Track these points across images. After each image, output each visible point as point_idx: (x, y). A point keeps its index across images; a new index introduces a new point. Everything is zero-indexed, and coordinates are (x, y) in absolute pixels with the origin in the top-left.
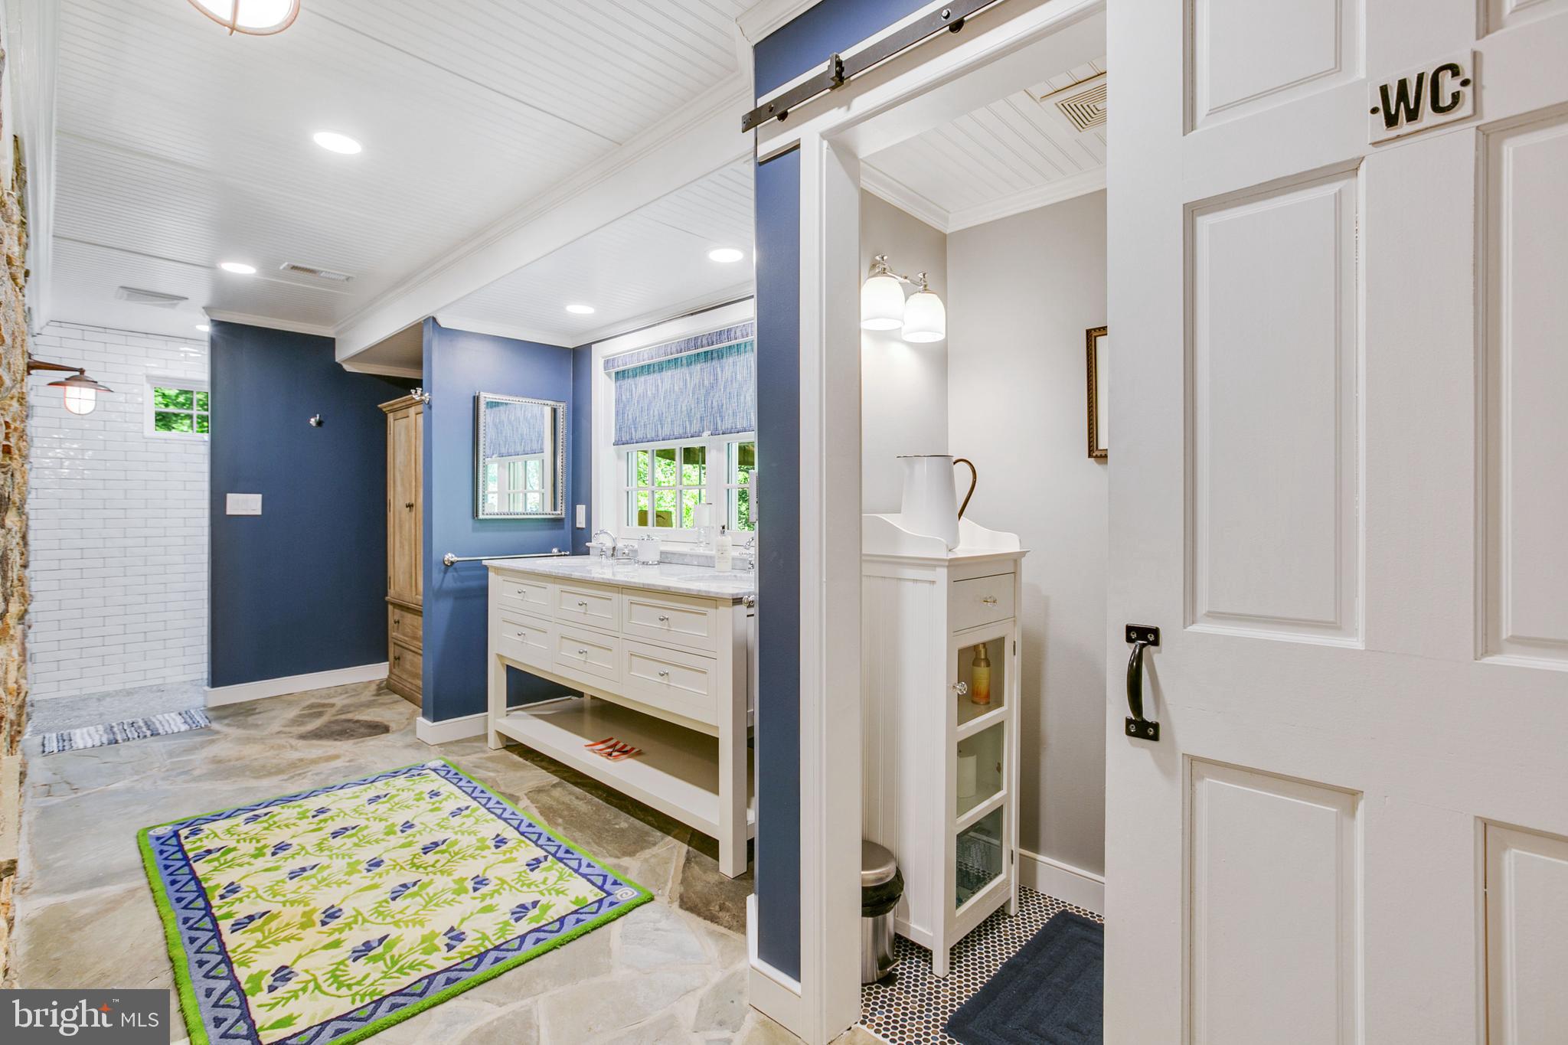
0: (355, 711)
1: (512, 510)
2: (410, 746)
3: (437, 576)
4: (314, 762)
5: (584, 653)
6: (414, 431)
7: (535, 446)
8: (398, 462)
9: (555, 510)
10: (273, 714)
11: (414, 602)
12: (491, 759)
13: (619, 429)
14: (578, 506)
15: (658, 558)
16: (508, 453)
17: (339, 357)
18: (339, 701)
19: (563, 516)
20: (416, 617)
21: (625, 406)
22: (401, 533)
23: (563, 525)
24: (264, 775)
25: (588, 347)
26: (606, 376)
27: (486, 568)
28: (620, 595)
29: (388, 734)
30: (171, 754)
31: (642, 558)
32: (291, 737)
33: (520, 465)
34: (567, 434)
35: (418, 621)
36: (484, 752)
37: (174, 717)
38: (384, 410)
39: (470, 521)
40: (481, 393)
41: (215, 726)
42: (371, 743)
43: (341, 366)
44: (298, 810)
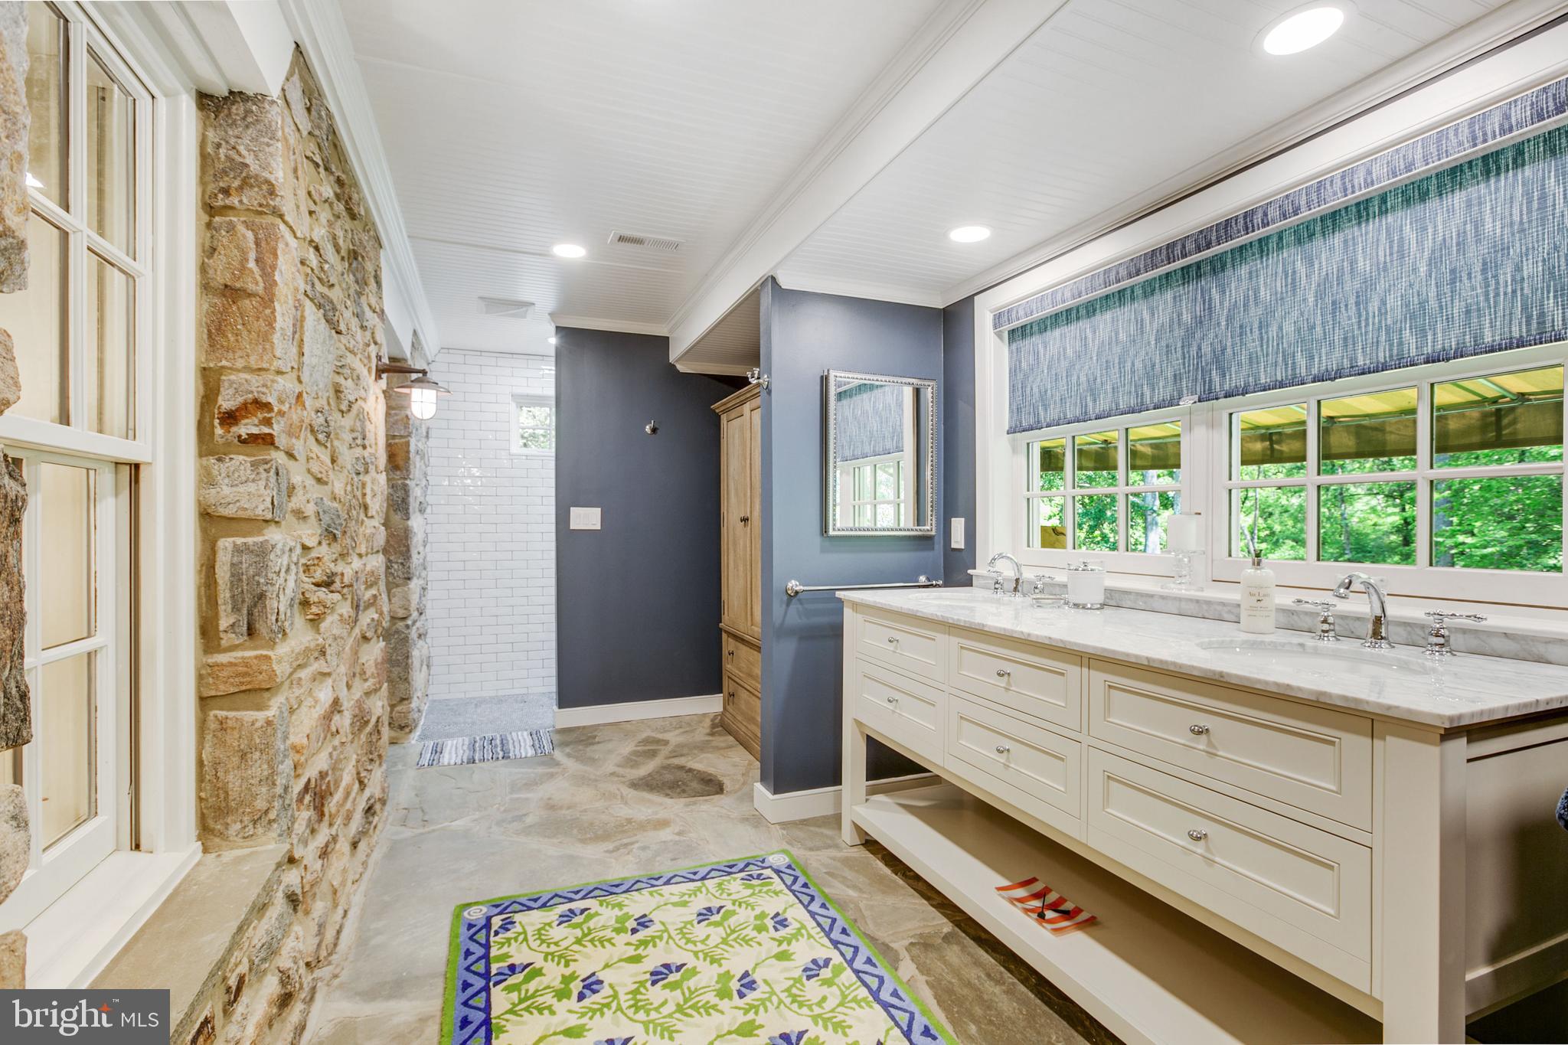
0: (688, 754)
1: (857, 525)
2: (747, 819)
3: (778, 609)
4: (643, 826)
5: (1006, 753)
6: (749, 431)
7: (889, 445)
8: (731, 469)
9: (918, 525)
10: (610, 746)
11: (750, 633)
12: (846, 861)
13: (1016, 410)
14: (953, 519)
15: (1100, 598)
16: (853, 455)
17: (673, 357)
18: (674, 738)
19: (933, 533)
20: (752, 651)
21: (1026, 376)
22: (735, 551)
23: (933, 544)
24: (590, 839)
25: (969, 301)
26: (996, 337)
27: (840, 601)
28: (1085, 670)
29: (722, 796)
30: (514, 788)
31: (1073, 598)
32: (624, 783)
33: (868, 471)
34: (938, 422)
35: (755, 656)
36: (837, 847)
37: (526, 737)
38: (717, 411)
39: (818, 539)
40: (831, 371)
41: (558, 754)
42: (704, 807)
43: (674, 366)
44: (617, 912)
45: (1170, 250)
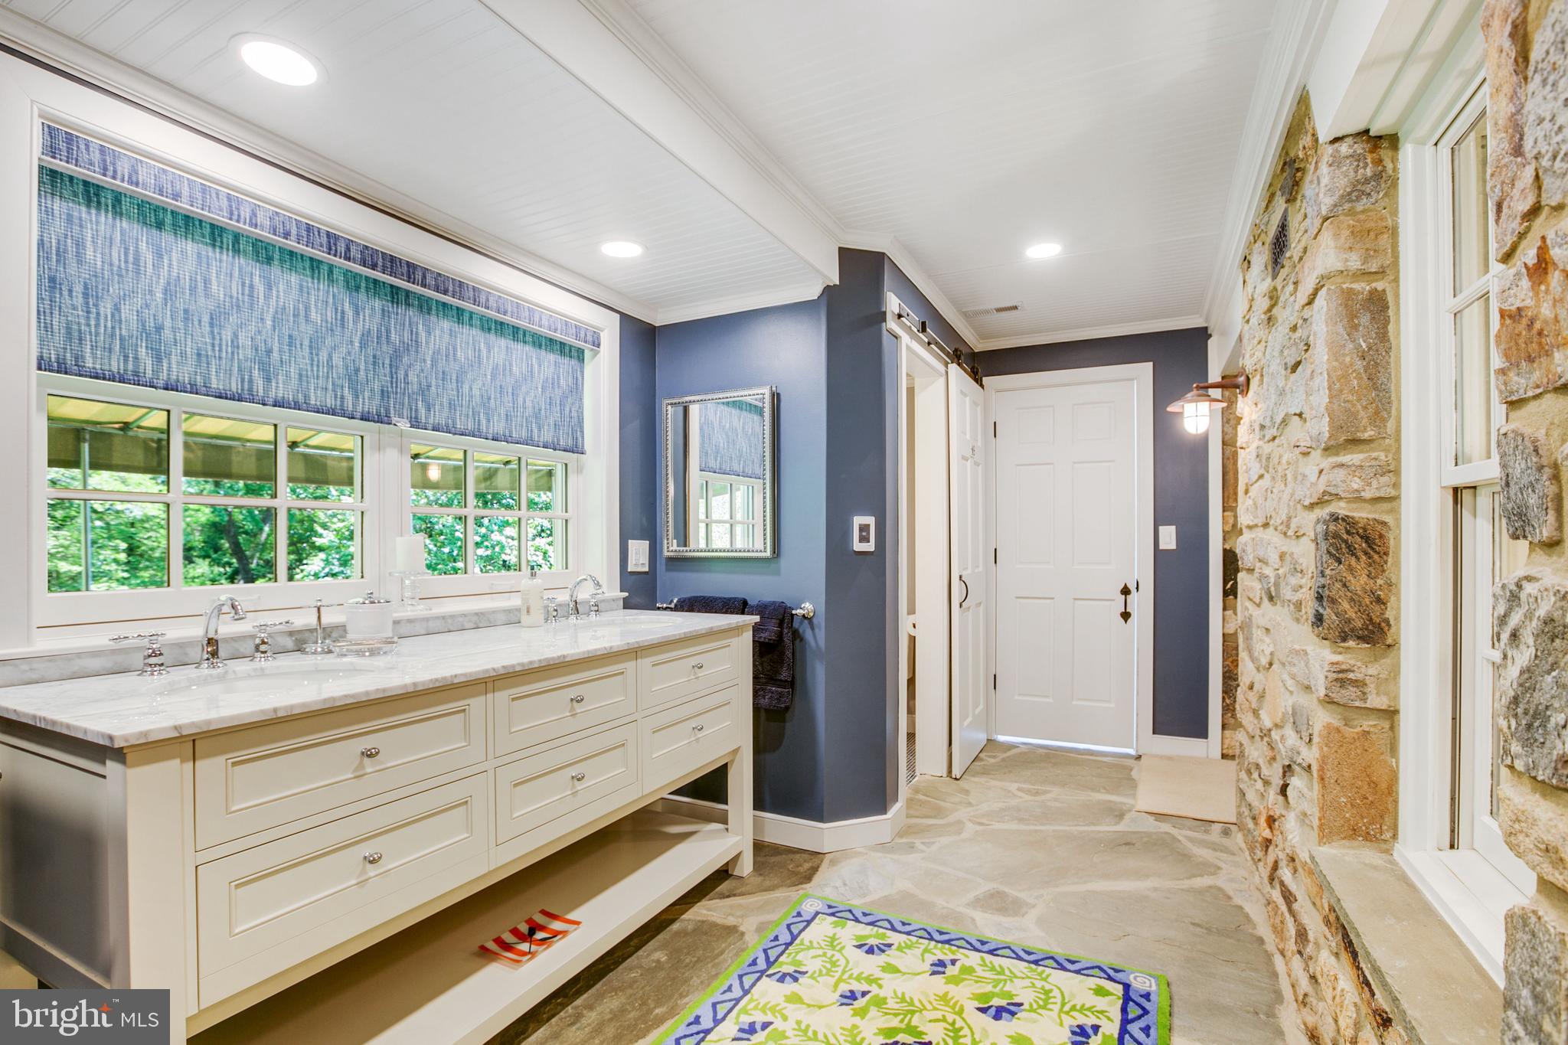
45: (392, 263)
